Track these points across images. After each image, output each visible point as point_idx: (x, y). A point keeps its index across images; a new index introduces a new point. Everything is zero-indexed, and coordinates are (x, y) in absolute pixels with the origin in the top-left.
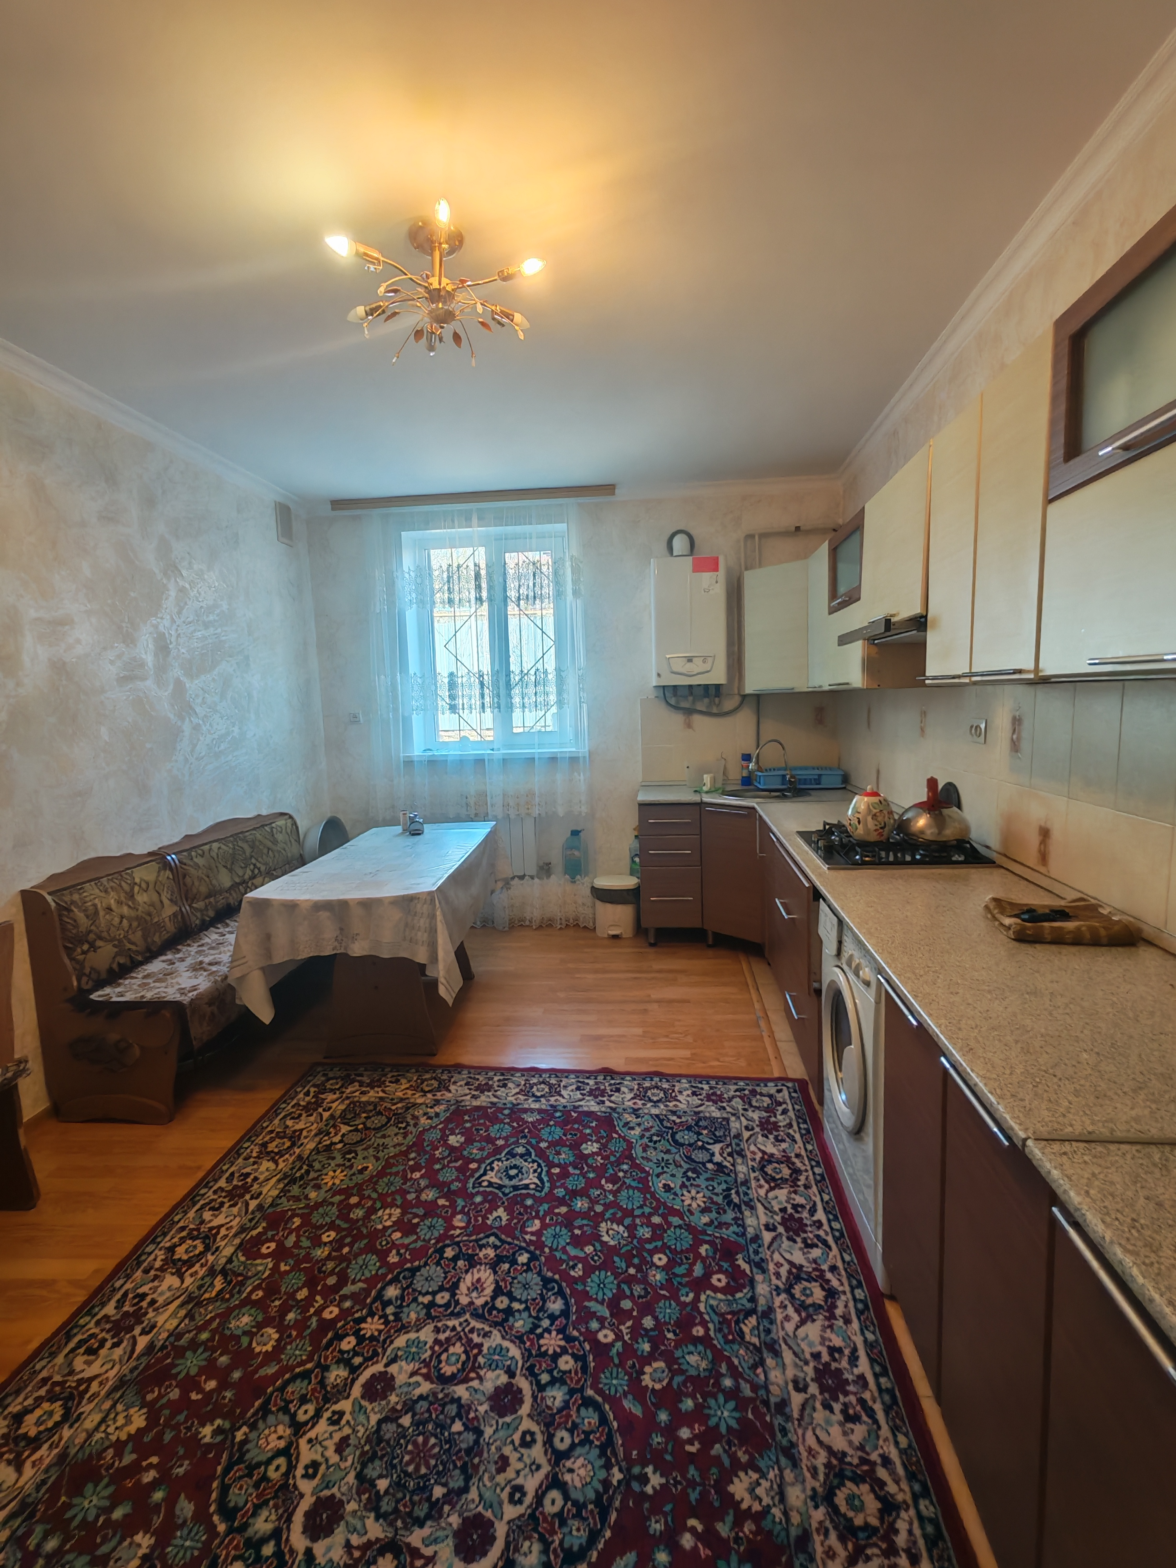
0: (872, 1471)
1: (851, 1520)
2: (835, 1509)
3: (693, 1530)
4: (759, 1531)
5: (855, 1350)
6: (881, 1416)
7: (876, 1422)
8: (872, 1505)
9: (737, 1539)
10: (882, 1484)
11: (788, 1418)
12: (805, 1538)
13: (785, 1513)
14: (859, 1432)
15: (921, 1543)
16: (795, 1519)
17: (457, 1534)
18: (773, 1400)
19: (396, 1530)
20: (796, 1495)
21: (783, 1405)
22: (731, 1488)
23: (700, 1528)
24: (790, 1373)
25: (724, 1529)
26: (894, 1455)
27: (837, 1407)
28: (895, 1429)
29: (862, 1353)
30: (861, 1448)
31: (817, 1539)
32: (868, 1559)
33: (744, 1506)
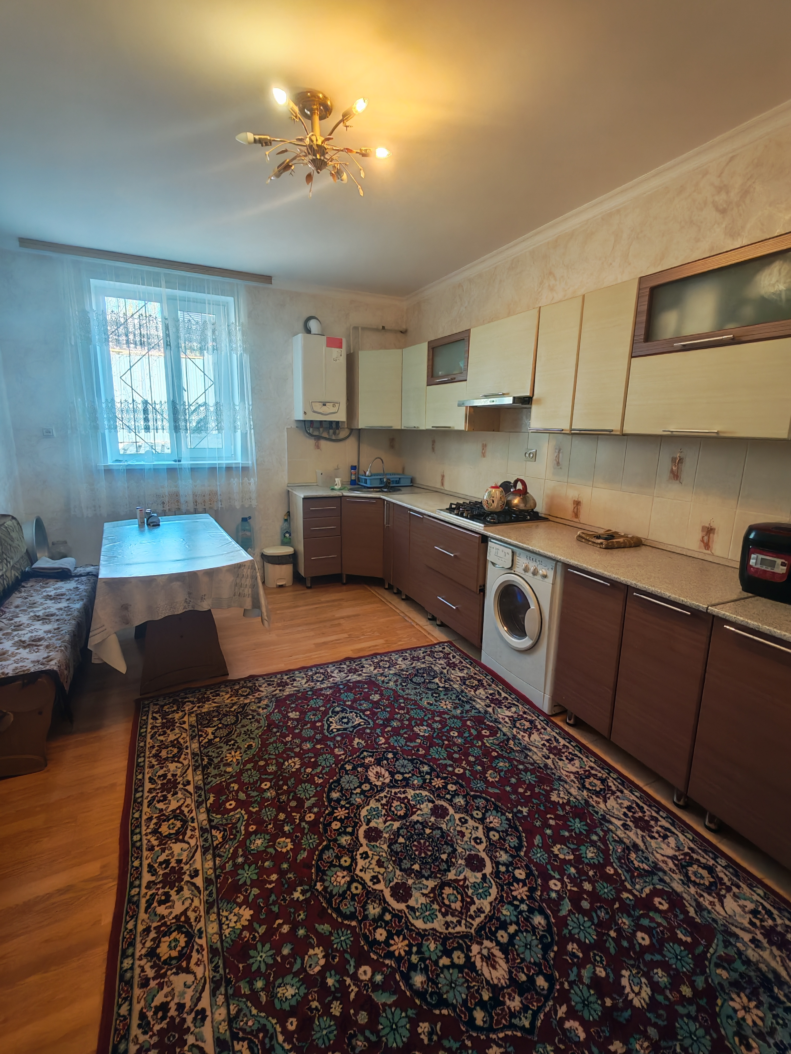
0: (590, 773)
1: (595, 790)
2: (588, 789)
3: (551, 818)
4: (572, 807)
5: (555, 737)
6: (579, 755)
7: (579, 757)
8: (598, 783)
9: (567, 813)
10: (596, 775)
11: (552, 769)
12: (587, 802)
13: (575, 798)
14: (577, 762)
15: (620, 786)
16: (580, 798)
17: (467, 866)
18: (542, 766)
19: (440, 878)
20: (574, 791)
21: (546, 765)
22: (552, 799)
23: (553, 816)
24: (540, 754)
25: (560, 812)
26: (593, 765)
27: (564, 758)
28: (587, 757)
29: (558, 737)
30: (581, 767)
31: (591, 800)
32: (609, 798)
33: (561, 802)
